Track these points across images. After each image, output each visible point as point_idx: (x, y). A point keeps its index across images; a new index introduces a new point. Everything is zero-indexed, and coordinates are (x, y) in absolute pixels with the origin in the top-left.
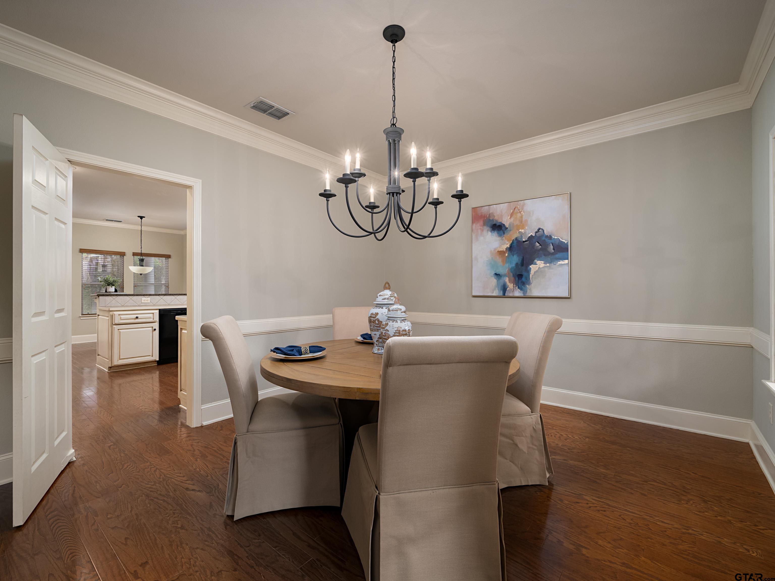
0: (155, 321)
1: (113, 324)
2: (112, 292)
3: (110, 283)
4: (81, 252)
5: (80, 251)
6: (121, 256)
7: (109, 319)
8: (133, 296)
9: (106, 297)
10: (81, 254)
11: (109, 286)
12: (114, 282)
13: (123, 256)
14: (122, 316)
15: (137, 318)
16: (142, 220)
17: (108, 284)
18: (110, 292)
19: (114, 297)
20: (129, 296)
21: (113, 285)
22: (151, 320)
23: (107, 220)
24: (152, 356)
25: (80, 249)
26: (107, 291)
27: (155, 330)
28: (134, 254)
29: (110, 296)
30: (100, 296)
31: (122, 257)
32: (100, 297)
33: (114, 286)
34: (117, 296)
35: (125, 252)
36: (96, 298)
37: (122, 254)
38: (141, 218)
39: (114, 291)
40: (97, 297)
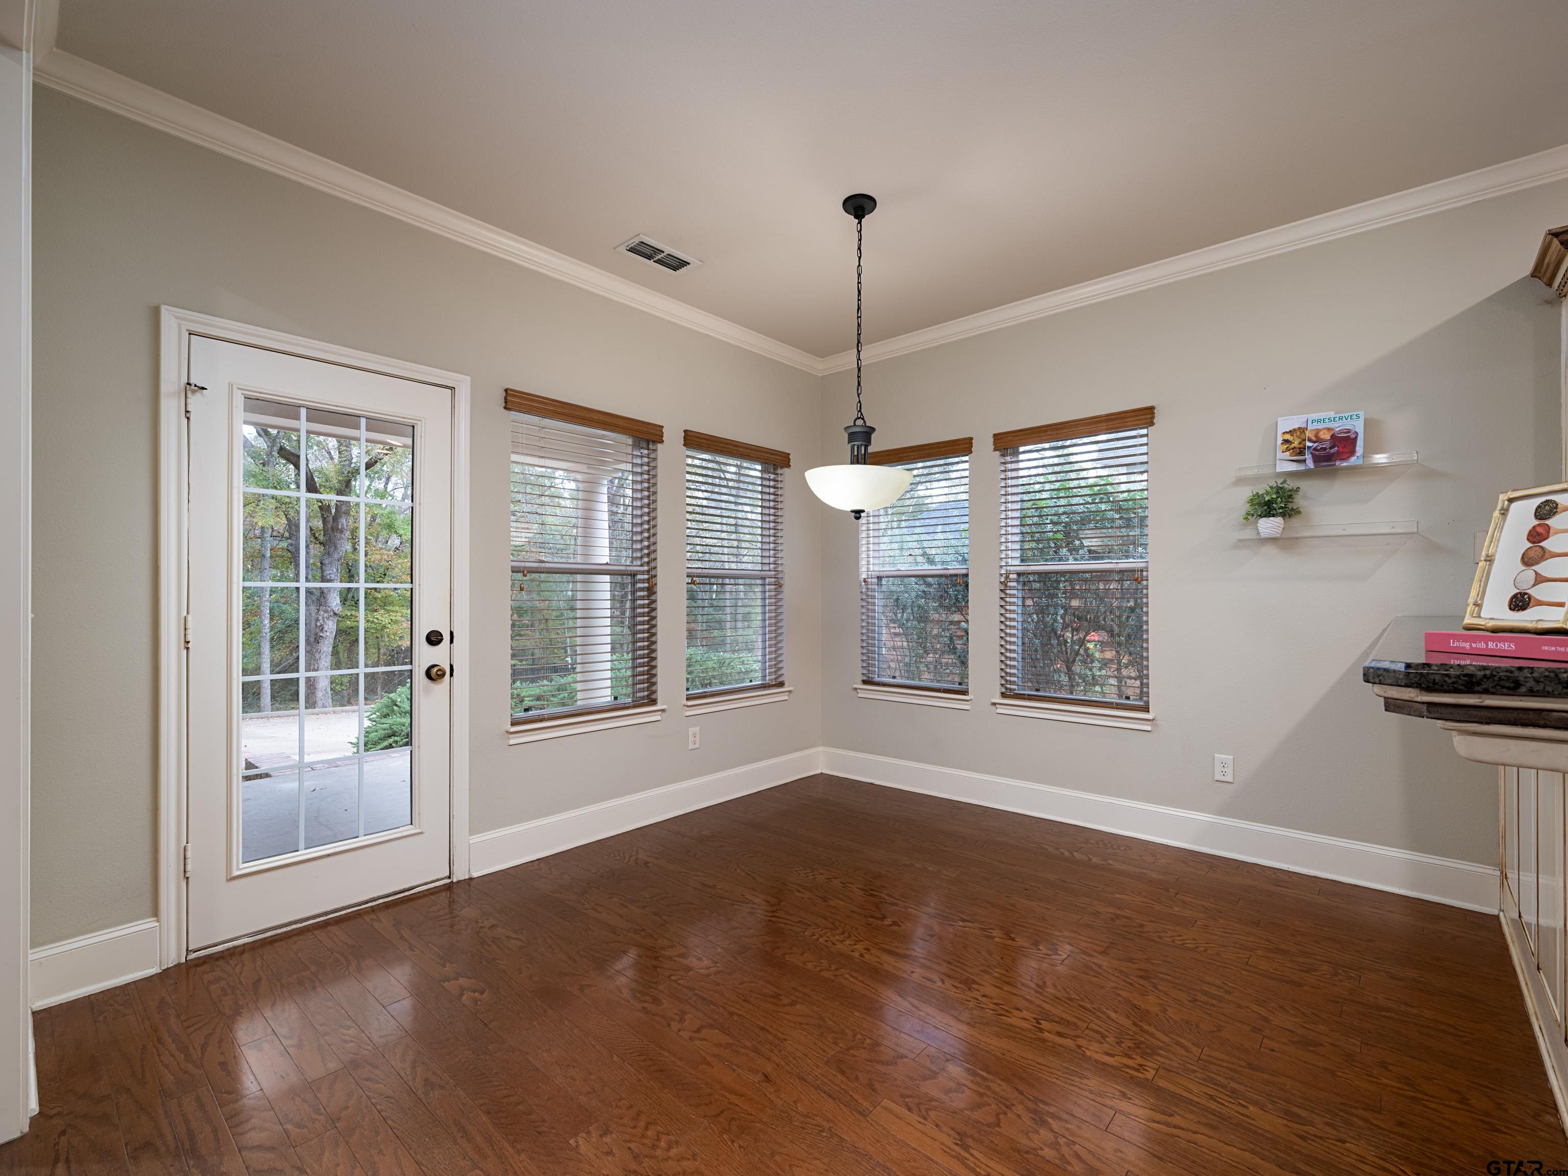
4: (508, 406)
5: (508, 399)
13: (652, 440)
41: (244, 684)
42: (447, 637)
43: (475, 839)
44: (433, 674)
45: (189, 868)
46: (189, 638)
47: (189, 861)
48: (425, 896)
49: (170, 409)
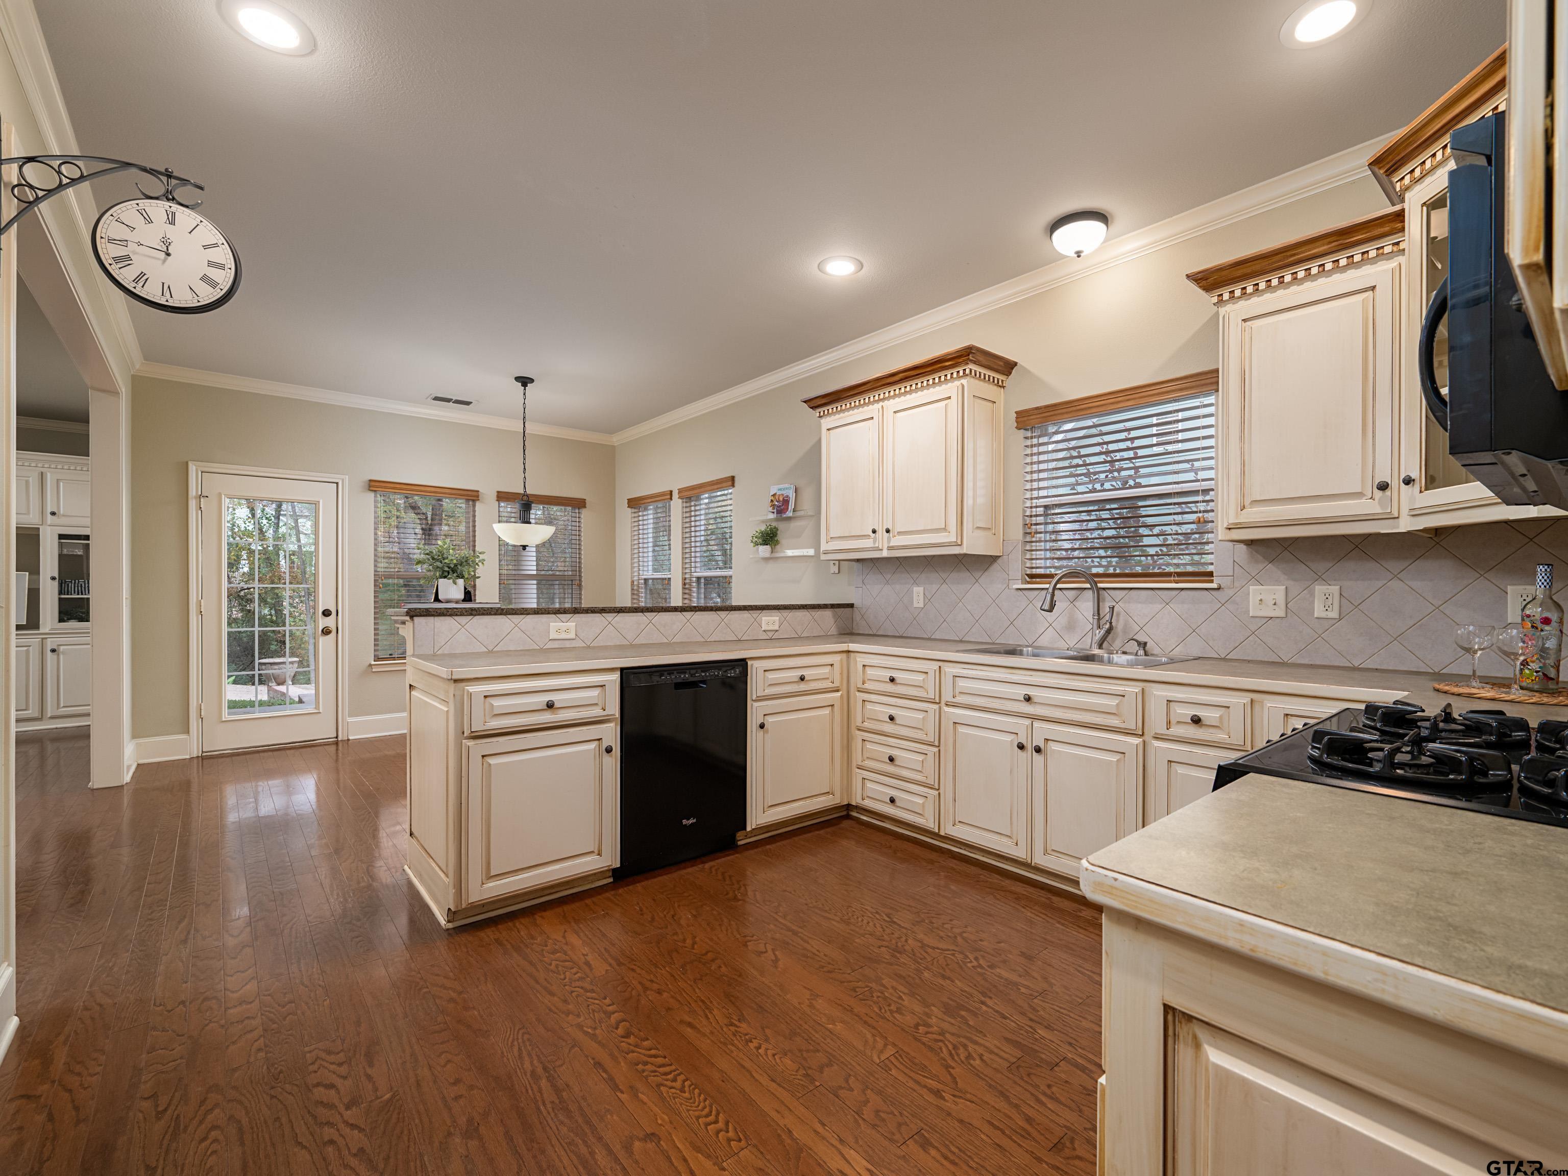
0: (608, 715)
1: (463, 733)
2: (457, 602)
3: (449, 568)
4: (372, 489)
5: (370, 486)
6: (468, 500)
7: (447, 711)
8: (522, 614)
9: (436, 618)
10: (372, 494)
11: (445, 577)
12: (461, 565)
13: (473, 501)
14: (497, 703)
15: (550, 706)
16: (525, 389)
17: (444, 571)
18: (448, 601)
19: (463, 620)
20: (509, 616)
21: (461, 576)
22: (596, 712)
23: (436, 399)
24: (599, 854)
25: (370, 481)
26: (440, 597)
27: (609, 750)
28: (502, 497)
29: (451, 615)
30: (417, 616)
31: (471, 503)
32: (415, 618)
33: (463, 577)
34: (471, 615)
35: (478, 491)
36: (404, 623)
37: (472, 497)
38: (525, 381)
39: (462, 597)
40: (408, 618)
41: (228, 632)
42: (334, 613)
43: (350, 720)
44: (326, 632)
45: (202, 714)
46: (202, 610)
47: (202, 711)
48: (321, 745)
49: (192, 504)
